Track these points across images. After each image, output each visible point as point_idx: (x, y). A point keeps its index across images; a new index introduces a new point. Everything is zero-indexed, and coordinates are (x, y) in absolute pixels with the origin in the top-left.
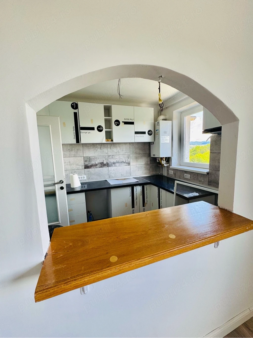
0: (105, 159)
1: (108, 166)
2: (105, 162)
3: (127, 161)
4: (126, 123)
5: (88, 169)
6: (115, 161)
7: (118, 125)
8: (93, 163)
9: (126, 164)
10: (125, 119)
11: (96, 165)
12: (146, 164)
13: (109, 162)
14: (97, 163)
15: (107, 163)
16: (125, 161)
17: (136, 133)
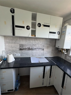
0: (31, 46)
1: (32, 50)
2: (31, 48)
3: (42, 48)
4: (45, 26)
5: (22, 51)
6: (36, 48)
7: (40, 26)
8: (24, 47)
9: (42, 50)
10: (44, 23)
11: (26, 49)
12: (52, 50)
13: (33, 48)
14: (26, 48)
15: (32, 48)
16: (41, 48)
17: (50, 32)
